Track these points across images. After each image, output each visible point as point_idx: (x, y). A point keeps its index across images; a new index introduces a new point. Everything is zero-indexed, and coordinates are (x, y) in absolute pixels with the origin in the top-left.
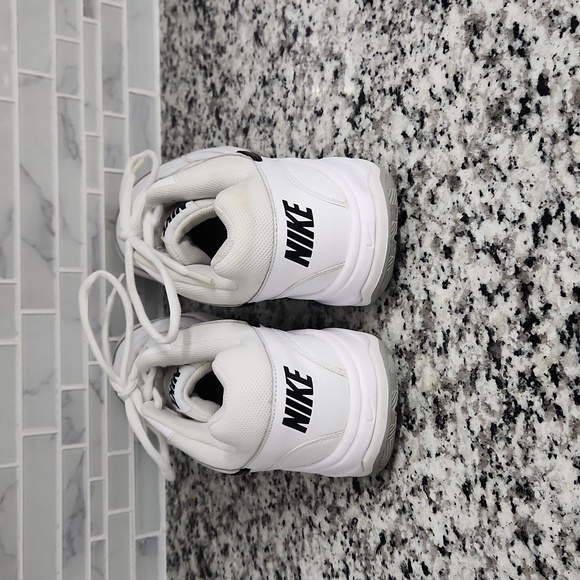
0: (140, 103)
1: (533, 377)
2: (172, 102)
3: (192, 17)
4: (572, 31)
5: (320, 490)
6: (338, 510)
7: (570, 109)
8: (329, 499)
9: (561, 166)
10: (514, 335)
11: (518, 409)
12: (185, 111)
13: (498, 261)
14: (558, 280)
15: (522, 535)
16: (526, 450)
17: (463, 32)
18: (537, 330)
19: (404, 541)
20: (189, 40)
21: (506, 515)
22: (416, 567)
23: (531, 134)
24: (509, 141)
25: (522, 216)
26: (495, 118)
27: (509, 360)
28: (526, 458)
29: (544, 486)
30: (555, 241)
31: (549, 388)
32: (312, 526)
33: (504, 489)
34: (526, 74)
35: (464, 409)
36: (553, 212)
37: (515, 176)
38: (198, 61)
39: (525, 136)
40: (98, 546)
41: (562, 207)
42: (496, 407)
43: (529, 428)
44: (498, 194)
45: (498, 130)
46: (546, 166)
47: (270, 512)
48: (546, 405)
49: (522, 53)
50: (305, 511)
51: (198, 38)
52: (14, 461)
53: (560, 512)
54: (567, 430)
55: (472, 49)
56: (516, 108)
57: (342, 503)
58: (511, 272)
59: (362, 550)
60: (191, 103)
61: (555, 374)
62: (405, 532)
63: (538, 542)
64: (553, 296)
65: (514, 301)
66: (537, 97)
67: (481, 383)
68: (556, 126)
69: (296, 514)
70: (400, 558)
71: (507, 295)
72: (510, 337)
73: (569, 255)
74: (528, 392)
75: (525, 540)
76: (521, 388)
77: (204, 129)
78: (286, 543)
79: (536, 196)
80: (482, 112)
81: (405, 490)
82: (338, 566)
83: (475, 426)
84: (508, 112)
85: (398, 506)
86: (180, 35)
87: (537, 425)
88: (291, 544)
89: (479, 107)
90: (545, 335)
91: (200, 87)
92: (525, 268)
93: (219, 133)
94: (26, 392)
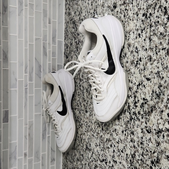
0: (60, 42)
1: (135, 113)
2: (67, 43)
3: (72, 25)
4: (146, 51)
5: (95, 129)
6: (99, 133)
7: (145, 65)
8: (97, 131)
9: (143, 75)
10: (133, 105)
11: (132, 118)
12: (70, 46)
13: (131, 91)
14: (141, 96)
15: (132, 141)
16: (133, 126)
17: (127, 45)
18: (137, 105)
19: (111, 140)
20: (71, 30)
21: (129, 137)
22: (113, 145)
23: (138, 68)
24: (134, 69)
25: (135, 83)
26: (132, 64)
27: (131, 109)
28: (133, 127)
29: (136, 132)
30: (141, 89)
31: (138, 115)
32: (93, 136)
33: (129, 133)
34: (138, 57)
35: (123, 117)
36: (141, 84)
37: (135, 75)
38: (73, 35)
39: (137, 68)
40: (49, 137)
41: (142, 83)
42: (129, 118)
43: (134, 122)
44: (131, 78)
45: (132, 66)
46: (140, 75)
47: (85, 133)
48: (137, 118)
49: (137, 52)
50: (92, 133)
51: (73, 30)
52: (33, 119)
53: (138, 137)
54: (140, 123)
55: (129, 49)
56: (136, 63)
57: (99, 132)
58: (133, 93)
59: (103, 142)
60: (71, 44)
61: (139, 113)
62: (111, 139)
63: (134, 142)
64: (140, 99)
65: (133, 99)
66: (139, 62)
67: (126, 113)
68: (142, 68)
69: (90, 133)
70: (110, 143)
71: (132, 97)
72: (132, 105)
73: (143, 92)
74: (134, 116)
75: (132, 142)
76: (133, 115)
77: (74, 51)
78: (88, 139)
79: (138, 80)
80: (130, 62)
81: (112, 131)
82: (98, 144)
83: (125, 120)
84: (134, 63)
85: (110, 134)
86: (69, 28)
87: (135, 122)
88: (89, 139)
89: (129, 61)
90: (138, 106)
91: (73, 41)
92: (135, 93)
93: (77, 52)
94: (35, 105)
